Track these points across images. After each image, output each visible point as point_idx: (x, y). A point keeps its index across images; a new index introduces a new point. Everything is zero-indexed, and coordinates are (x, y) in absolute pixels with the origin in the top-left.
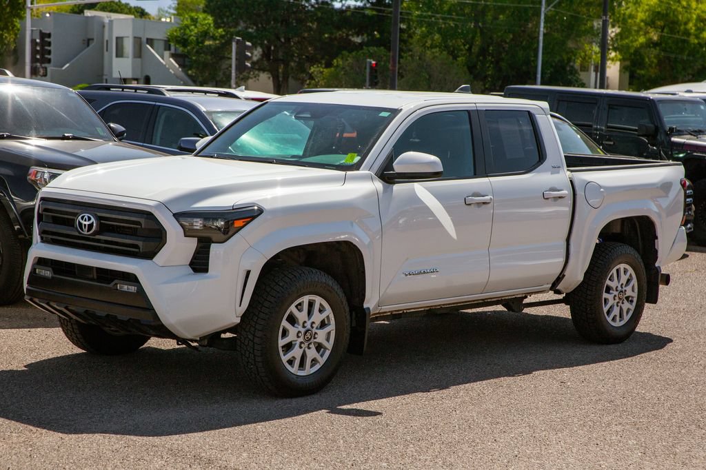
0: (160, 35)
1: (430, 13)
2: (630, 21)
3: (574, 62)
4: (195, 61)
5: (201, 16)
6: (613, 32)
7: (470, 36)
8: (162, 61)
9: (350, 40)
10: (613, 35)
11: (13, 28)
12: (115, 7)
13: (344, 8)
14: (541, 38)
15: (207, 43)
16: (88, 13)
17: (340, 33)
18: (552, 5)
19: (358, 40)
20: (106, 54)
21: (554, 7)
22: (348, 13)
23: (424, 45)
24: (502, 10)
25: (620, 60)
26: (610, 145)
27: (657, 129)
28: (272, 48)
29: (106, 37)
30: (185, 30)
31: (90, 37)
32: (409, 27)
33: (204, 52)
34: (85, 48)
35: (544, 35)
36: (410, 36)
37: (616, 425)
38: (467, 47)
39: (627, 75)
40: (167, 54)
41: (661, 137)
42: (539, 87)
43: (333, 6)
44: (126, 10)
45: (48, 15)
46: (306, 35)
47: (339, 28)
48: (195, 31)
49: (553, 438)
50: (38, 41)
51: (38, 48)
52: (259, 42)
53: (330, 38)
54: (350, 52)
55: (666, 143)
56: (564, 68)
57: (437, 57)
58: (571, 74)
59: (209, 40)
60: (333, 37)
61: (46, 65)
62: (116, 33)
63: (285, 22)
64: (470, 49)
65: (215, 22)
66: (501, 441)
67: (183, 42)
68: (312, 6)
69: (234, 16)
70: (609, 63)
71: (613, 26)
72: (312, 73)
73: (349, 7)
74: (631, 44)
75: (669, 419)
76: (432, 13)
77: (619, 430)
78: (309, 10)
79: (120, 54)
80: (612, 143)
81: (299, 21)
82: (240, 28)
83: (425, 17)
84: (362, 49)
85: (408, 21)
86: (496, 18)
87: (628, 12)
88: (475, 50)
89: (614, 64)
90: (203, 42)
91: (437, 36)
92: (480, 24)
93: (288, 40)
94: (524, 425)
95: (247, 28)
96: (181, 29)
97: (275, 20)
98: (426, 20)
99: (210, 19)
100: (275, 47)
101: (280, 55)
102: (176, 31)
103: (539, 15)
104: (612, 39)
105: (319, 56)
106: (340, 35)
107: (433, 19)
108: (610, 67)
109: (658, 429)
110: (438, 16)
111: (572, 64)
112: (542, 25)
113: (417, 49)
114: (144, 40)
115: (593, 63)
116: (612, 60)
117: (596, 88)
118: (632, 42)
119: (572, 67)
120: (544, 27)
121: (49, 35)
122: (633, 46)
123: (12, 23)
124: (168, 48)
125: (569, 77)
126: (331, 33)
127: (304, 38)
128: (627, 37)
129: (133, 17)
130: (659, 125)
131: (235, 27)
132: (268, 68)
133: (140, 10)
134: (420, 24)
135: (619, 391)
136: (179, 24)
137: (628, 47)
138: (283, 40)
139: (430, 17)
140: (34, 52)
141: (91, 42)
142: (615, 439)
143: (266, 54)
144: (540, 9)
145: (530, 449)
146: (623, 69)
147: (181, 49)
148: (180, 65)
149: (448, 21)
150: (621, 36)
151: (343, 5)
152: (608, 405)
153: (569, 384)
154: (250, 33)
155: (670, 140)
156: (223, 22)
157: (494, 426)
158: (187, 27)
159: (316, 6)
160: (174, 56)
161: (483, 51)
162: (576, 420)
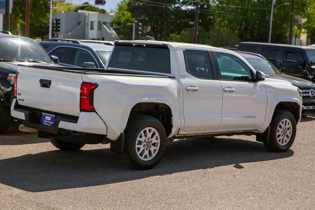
0: (109, 20)
1: (223, 12)
2: (311, 16)
3: (286, 33)
4: (123, 32)
5: (126, 13)
6: (303, 21)
7: (241, 22)
8: (109, 31)
9: (188, 23)
10: (304, 22)
11: (46, 17)
12: (93, 9)
13: (186, 10)
14: (271, 23)
15: (128, 24)
16: (80, 11)
17: (185, 20)
18: (276, 9)
19: (192, 23)
20: (86, 28)
21: (278, 9)
22: (188, 12)
23: (220, 26)
24: (255, 11)
25: (307, 33)
26: (284, 69)
27: (305, 62)
28: (155, 26)
29: (87, 21)
30: (119, 18)
31: (80, 21)
32: (214, 18)
33: (126, 28)
34: (77, 26)
35: (273, 22)
36: (214, 22)
37: (252, 197)
38: (239, 27)
39: (310, 39)
40: (111, 28)
41: (307, 66)
42: (270, 44)
43: (181, 9)
44: (97, 10)
45: (63, 12)
46: (170, 21)
47: (184, 18)
48: (123, 19)
49: (219, 202)
50: (55, 22)
51: (55, 26)
52: (150, 24)
53: (180, 22)
54: (188, 28)
55: (309, 69)
56: (282, 36)
57: (225, 31)
58: (284, 39)
59: (129, 23)
60: (181, 22)
61: (58, 33)
62: (91, 20)
63: (161, 15)
64: (240, 27)
65: (132, 15)
66: (194, 203)
67: (119, 23)
68: (173, 9)
69: (139, 13)
70: (302, 34)
71: (304, 18)
72: (172, 37)
73: (188, 9)
74: (311, 26)
75: (278, 195)
76: (224, 11)
77: (252, 199)
78: (171, 11)
79: (92, 28)
80: (285, 68)
81: (168, 15)
82: (142, 18)
83: (221, 13)
84: (193, 27)
85: (214, 15)
86: (252, 14)
87: (310, 12)
88: (242, 28)
89: (304, 35)
90: (126, 24)
91: (226, 22)
92: (245, 17)
93: (162, 23)
94: (208, 196)
95: (145, 17)
96: (117, 18)
97: (157, 15)
98: (221, 15)
99: (130, 14)
100: (157, 26)
101: (159, 30)
102: (116, 19)
103: (270, 13)
104: (303, 24)
105: (175, 30)
106: (184, 21)
107: (225, 15)
108: (302, 36)
109: (271, 199)
110: (227, 13)
111: (285, 34)
112: (272, 17)
113: (217, 27)
114: (102, 23)
115: (294, 34)
116: (303, 33)
117: (295, 45)
118: (312, 25)
119: (285, 36)
120: (273, 18)
121: (59, 20)
122: (312, 27)
123: (46, 15)
124: (112, 26)
125: (284, 40)
126: (181, 20)
127: (169, 22)
128: (310, 23)
129: (98, 13)
130: (306, 60)
131: (140, 17)
132: (153, 35)
133: (103, 10)
134: (219, 16)
135: (260, 181)
136: (117, 16)
137: (310, 27)
138: (160, 23)
139: (224, 14)
140: (53, 27)
141: (80, 23)
142: (249, 204)
143: (153, 29)
144: (271, 10)
145: (206, 207)
146: (308, 37)
147: (117, 26)
148: (117, 33)
149: (231, 16)
150: (307, 22)
151: (186, 8)
152: (252, 187)
153: (237, 177)
154: (146, 20)
155: (311, 67)
156: (135, 15)
157: (194, 196)
158: (120, 17)
159: (175, 9)
160: (114, 29)
161: (246, 29)
162: (233, 194)
